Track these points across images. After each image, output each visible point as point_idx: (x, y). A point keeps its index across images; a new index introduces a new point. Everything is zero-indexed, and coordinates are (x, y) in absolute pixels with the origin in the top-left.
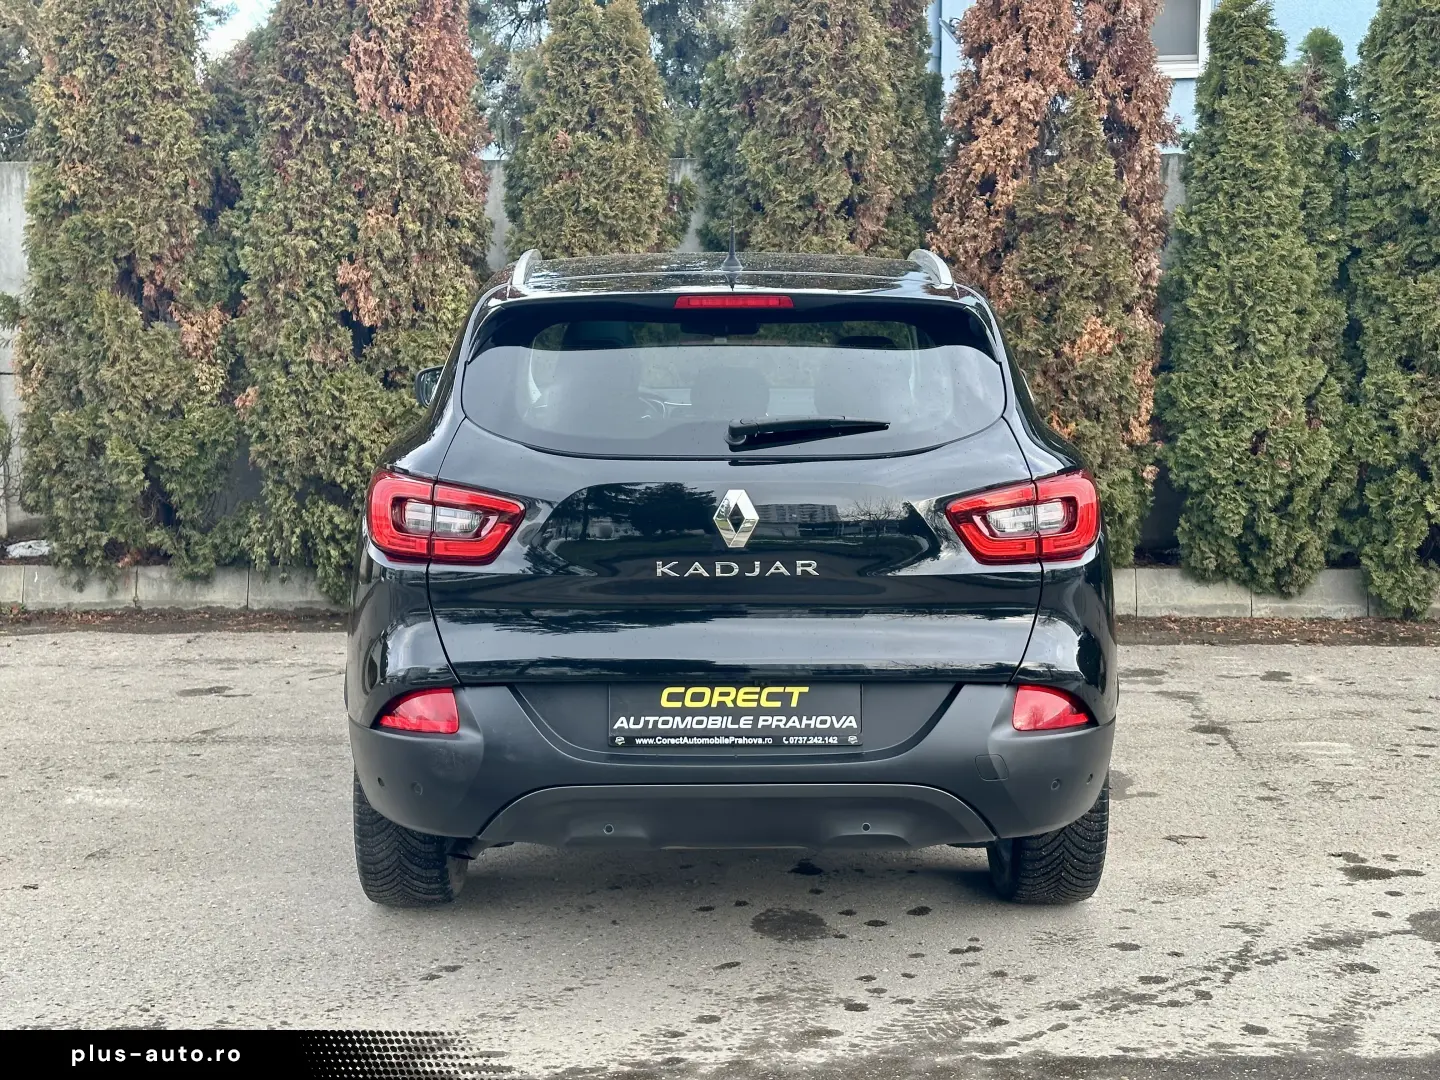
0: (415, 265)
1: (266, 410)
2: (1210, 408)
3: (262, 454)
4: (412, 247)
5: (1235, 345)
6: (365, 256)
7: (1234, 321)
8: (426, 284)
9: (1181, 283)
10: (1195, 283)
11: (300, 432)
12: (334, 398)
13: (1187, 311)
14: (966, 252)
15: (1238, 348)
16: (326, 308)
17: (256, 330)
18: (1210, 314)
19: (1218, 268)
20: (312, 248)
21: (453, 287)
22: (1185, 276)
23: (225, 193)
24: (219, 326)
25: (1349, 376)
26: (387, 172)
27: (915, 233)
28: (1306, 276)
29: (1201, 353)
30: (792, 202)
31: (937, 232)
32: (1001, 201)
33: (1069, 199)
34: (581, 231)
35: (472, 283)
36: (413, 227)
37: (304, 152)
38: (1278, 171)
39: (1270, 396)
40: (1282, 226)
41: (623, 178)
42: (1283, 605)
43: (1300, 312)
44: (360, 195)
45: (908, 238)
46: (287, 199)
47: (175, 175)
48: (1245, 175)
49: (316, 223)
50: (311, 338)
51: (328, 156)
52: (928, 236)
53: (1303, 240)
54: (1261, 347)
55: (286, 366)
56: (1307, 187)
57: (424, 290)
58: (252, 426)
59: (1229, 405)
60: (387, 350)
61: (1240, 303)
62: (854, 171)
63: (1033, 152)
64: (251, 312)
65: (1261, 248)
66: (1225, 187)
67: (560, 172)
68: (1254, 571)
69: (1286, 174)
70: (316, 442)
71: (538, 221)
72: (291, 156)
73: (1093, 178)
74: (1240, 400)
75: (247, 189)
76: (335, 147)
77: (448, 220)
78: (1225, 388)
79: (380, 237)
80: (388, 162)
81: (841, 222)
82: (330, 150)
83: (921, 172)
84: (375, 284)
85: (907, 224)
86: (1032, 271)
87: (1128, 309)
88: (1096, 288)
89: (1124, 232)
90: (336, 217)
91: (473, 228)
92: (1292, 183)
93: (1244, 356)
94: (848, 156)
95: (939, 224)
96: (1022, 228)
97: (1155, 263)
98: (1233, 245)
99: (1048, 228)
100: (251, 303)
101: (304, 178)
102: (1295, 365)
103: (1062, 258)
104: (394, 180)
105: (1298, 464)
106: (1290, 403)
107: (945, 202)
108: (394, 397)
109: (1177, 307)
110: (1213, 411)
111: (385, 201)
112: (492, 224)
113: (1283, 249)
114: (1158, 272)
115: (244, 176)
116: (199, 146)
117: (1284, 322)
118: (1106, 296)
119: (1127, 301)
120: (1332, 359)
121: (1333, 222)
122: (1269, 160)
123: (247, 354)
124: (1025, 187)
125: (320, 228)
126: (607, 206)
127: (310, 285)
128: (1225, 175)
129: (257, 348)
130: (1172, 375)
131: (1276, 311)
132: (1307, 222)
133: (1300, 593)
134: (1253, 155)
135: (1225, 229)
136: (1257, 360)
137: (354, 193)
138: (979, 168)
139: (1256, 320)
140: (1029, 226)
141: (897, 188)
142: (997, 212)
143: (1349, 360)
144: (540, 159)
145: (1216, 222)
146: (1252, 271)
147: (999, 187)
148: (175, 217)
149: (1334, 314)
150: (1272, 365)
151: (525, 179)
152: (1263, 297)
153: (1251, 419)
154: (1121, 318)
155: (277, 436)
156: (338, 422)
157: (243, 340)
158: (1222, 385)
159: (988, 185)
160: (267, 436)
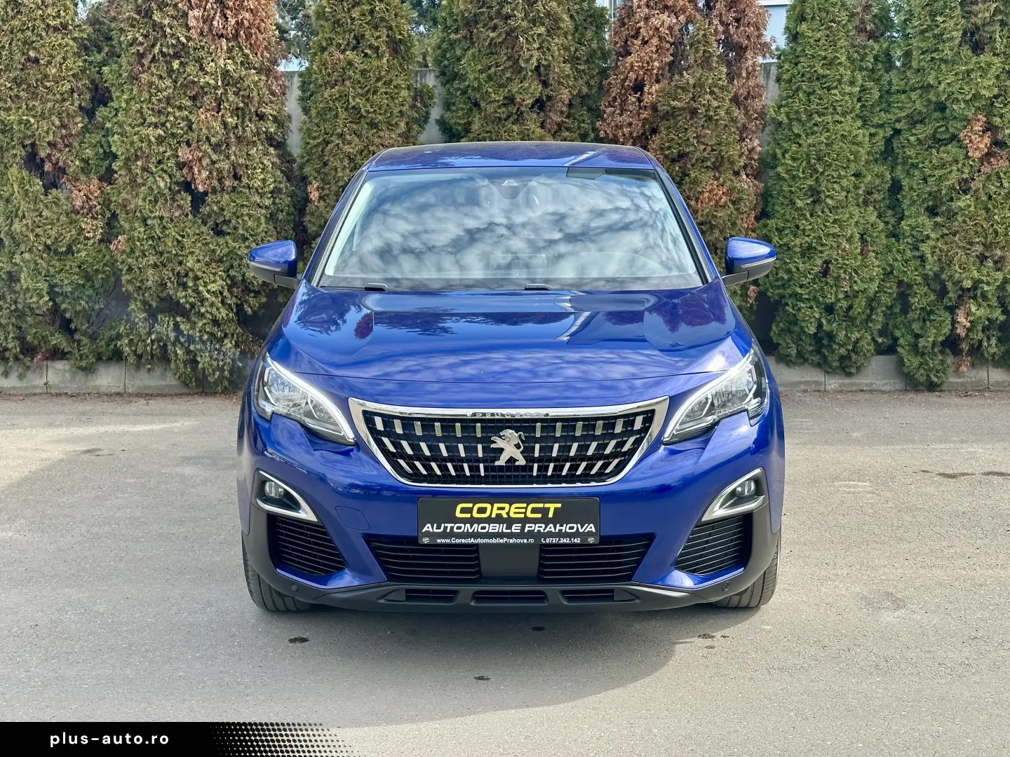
0: (234, 148)
1: (132, 251)
2: (793, 244)
3: (129, 282)
4: (232, 135)
5: (811, 199)
6: (198, 142)
7: (810, 182)
8: (241, 161)
9: (774, 156)
10: (783, 155)
11: (155, 266)
12: (179, 242)
13: (778, 175)
14: (624, 135)
15: (814, 202)
16: (171, 178)
17: (124, 195)
18: (794, 177)
19: (800, 145)
20: (159, 135)
21: (262, 163)
22: (777, 150)
23: (100, 96)
24: (99, 191)
25: (893, 221)
26: (212, 82)
27: (589, 121)
28: (860, 149)
29: (788, 205)
30: (498, 101)
31: (604, 120)
32: (648, 99)
33: (694, 97)
34: (350, 122)
35: (275, 160)
36: (231, 121)
37: (153, 69)
38: (841, 75)
39: (835, 235)
40: (844, 114)
41: (379, 84)
42: (847, 381)
43: (857, 175)
44: (194, 98)
45: (582, 125)
46: (142, 102)
47: (63, 85)
48: (818, 79)
49: (163, 119)
50: (161, 201)
51: (170, 71)
52: (598, 124)
53: (859, 123)
54: (829, 201)
55: (145, 220)
56: (862, 86)
57: (241, 165)
58: (122, 263)
59: (807, 242)
60: (215, 208)
61: (815, 169)
62: (542, 78)
63: (671, 64)
64: (120, 181)
65: (828, 131)
66: (804, 87)
67: (336, 81)
68: (825, 358)
69: (847, 77)
70: (167, 272)
71: (321, 116)
72: (144, 72)
73: (710, 81)
74: (814, 238)
75: (115, 94)
76: (176, 64)
77: (257, 115)
78: (804, 230)
79: (208, 128)
80: (212, 74)
81: (535, 116)
82: (172, 67)
83: (592, 77)
84: (205, 162)
85: (582, 115)
86: (669, 148)
87: (737, 174)
88: (713, 160)
89: (734, 120)
90: (177, 114)
91: (275, 119)
92: (852, 83)
93: (818, 208)
94: (537, 68)
95: (605, 116)
96: (663, 118)
97: (756, 142)
98: (810, 128)
99: (680, 118)
100: (121, 175)
101: (154, 87)
102: (854, 213)
103: (688, 139)
104: (216, 88)
105: (855, 282)
106: (849, 240)
107: (610, 99)
108: (221, 241)
109: (771, 173)
110: (795, 246)
111: (211, 102)
112: (289, 117)
113: (844, 130)
114: (759, 149)
115: (113, 85)
116: (81, 64)
117: (845, 183)
118: (720, 165)
119: (736, 169)
120: (880, 207)
121: (880, 111)
122: (834, 67)
123: (118, 212)
124: (664, 88)
125: (166, 122)
126: (368, 105)
127: (160, 162)
128: (804, 79)
129: (125, 206)
130: (768, 221)
131: (840, 174)
132: (862, 111)
133: (857, 373)
134: (823, 65)
135: (804, 117)
136: (826, 210)
137: (190, 97)
138: (632, 75)
139: (825, 181)
140: (666, 116)
141: (574, 90)
142: (646, 107)
143: (893, 208)
144: (321, 71)
145: (797, 112)
146: (823, 147)
147: (646, 89)
148: (64, 115)
149: (882, 176)
150: (837, 214)
151: (312, 85)
152: (830, 165)
153: (821, 252)
154: (732, 181)
155: (140, 268)
156: (181, 258)
157: (115, 201)
158: (802, 227)
159: (638, 87)
160: (133, 269)
